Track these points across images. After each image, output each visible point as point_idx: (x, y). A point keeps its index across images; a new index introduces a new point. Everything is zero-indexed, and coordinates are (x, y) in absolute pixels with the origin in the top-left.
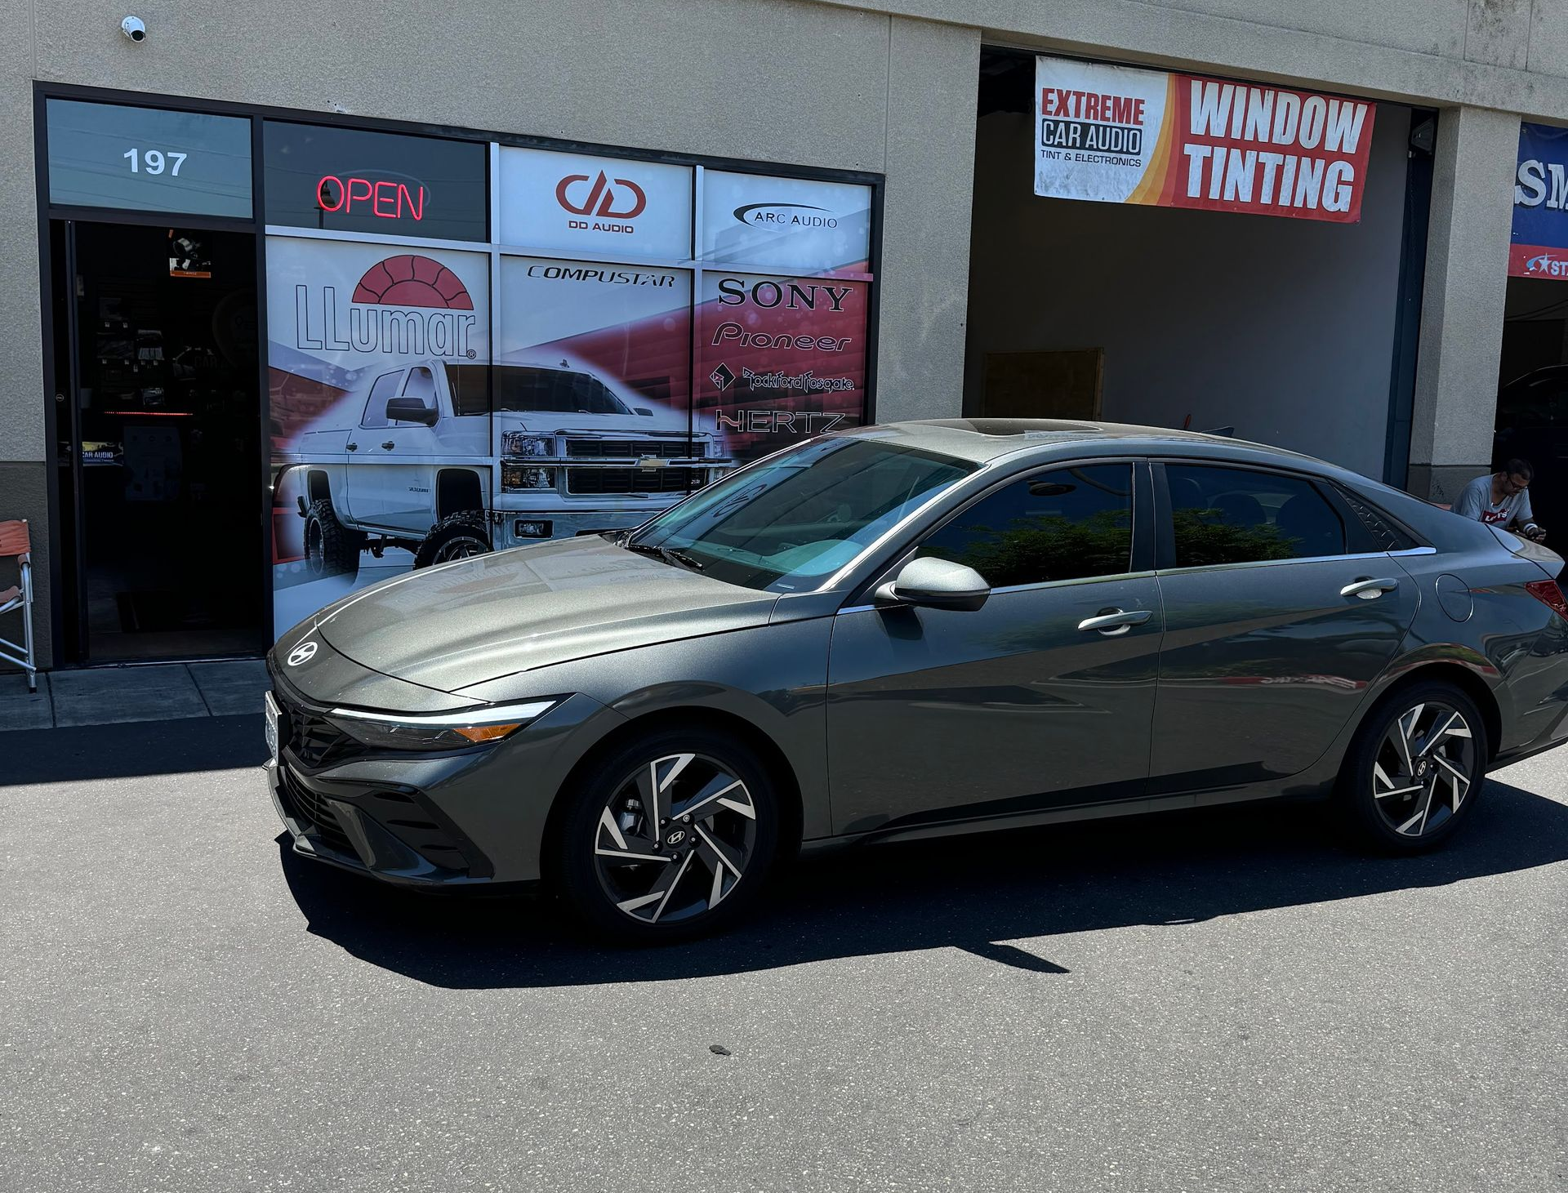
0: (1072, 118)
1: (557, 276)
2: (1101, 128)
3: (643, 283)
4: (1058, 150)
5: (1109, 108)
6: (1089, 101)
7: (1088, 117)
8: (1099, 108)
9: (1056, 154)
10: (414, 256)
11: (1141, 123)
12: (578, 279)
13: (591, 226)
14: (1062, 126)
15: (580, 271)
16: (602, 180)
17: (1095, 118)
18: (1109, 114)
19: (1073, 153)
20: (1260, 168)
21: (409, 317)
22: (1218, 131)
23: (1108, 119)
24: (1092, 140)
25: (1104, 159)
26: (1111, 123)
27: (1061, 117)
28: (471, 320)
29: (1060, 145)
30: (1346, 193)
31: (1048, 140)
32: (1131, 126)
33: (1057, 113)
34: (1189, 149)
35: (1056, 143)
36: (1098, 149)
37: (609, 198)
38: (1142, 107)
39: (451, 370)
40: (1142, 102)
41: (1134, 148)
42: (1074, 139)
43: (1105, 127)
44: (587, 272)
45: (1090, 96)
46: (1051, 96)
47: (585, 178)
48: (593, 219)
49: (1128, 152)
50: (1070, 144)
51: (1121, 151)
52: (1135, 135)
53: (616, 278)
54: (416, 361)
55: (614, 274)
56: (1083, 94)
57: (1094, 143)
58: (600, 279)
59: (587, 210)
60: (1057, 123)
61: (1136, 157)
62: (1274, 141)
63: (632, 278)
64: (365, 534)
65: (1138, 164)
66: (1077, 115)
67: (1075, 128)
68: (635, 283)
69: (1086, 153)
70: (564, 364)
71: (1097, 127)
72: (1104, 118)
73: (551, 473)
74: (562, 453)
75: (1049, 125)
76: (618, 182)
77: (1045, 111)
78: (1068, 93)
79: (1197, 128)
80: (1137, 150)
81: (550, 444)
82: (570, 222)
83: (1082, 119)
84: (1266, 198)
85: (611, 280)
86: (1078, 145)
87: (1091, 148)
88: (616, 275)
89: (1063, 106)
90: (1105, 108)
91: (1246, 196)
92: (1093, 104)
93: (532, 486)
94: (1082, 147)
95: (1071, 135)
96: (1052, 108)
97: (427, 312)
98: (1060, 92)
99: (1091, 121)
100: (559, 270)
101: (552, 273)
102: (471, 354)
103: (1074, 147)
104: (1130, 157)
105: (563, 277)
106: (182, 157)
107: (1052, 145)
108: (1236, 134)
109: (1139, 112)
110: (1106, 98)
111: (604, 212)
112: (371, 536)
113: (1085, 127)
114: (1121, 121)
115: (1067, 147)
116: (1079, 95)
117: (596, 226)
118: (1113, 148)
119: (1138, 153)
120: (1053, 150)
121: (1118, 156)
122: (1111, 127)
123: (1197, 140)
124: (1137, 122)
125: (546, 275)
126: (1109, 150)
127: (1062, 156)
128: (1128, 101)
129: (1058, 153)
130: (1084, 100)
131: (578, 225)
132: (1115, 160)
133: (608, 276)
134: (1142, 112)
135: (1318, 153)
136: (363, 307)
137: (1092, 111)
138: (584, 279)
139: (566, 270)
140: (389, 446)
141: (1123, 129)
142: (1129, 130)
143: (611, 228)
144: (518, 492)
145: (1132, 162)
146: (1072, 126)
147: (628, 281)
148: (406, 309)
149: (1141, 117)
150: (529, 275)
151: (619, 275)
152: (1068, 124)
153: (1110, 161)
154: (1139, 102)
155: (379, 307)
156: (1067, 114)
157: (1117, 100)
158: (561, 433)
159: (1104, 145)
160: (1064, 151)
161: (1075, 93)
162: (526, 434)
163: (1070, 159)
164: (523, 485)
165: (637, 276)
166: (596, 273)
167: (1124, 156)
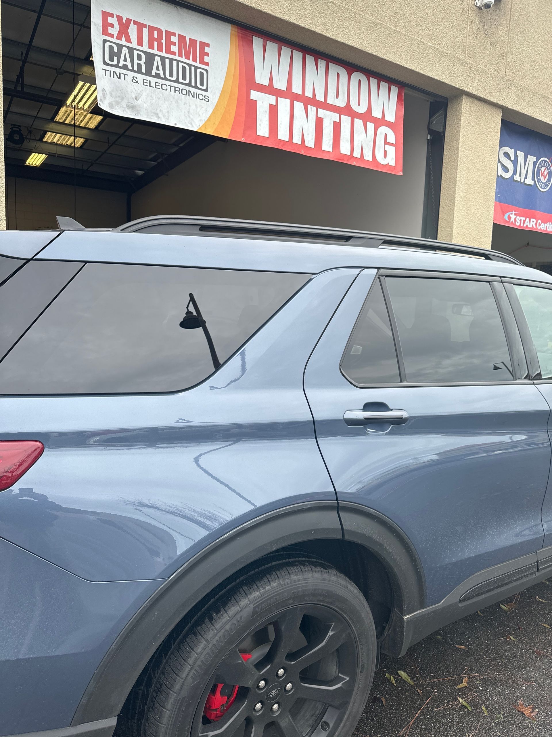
0: (134, 44)
2: (167, 61)
4: (124, 71)
5: (174, 44)
6: (151, 34)
7: (151, 47)
8: (164, 41)
9: (122, 76)
11: (207, 64)
14: (125, 50)
17: (160, 49)
18: (175, 49)
19: (140, 77)
20: (319, 122)
22: (281, 84)
23: (174, 53)
24: (158, 69)
25: (173, 89)
26: (177, 57)
27: (123, 42)
29: (125, 67)
30: (391, 151)
31: (111, 59)
32: (197, 64)
33: (119, 38)
34: (254, 95)
35: (121, 65)
36: (165, 79)
38: (207, 49)
40: (208, 45)
41: (202, 84)
42: (139, 65)
43: (171, 61)
45: (152, 29)
46: (110, 20)
49: (196, 87)
50: (136, 68)
51: (189, 84)
52: (201, 74)
56: (145, 26)
57: (161, 72)
60: (120, 47)
61: (204, 93)
62: (329, 101)
65: (207, 99)
66: (140, 42)
67: (139, 57)
69: (153, 80)
71: (163, 59)
72: (168, 51)
75: (111, 48)
77: (105, 32)
78: (129, 21)
79: (262, 78)
80: (205, 87)
83: (145, 47)
84: (327, 145)
86: (143, 70)
87: (157, 76)
89: (124, 31)
90: (170, 43)
91: (310, 142)
92: (156, 36)
94: (148, 73)
95: (136, 61)
96: (115, 31)
98: (120, 18)
99: (155, 51)
103: (139, 71)
104: (199, 92)
107: (117, 66)
108: (297, 89)
109: (204, 54)
110: (169, 34)
113: (150, 58)
114: (187, 57)
115: (133, 70)
116: (140, 26)
118: (181, 80)
119: (206, 90)
120: (118, 71)
121: (188, 88)
122: (178, 62)
123: (261, 88)
124: (202, 62)
126: (177, 81)
127: (129, 78)
128: (193, 42)
129: (125, 75)
130: (146, 32)
132: (184, 92)
134: (207, 55)
135: (367, 117)
137: (156, 43)
141: (190, 66)
142: (196, 68)
145: (201, 97)
146: (135, 53)
149: (206, 59)
152: (131, 50)
153: (180, 91)
154: (204, 45)
156: (128, 40)
157: (182, 38)
159: (171, 75)
160: (131, 74)
161: (135, 23)
163: (137, 82)
167: (193, 90)
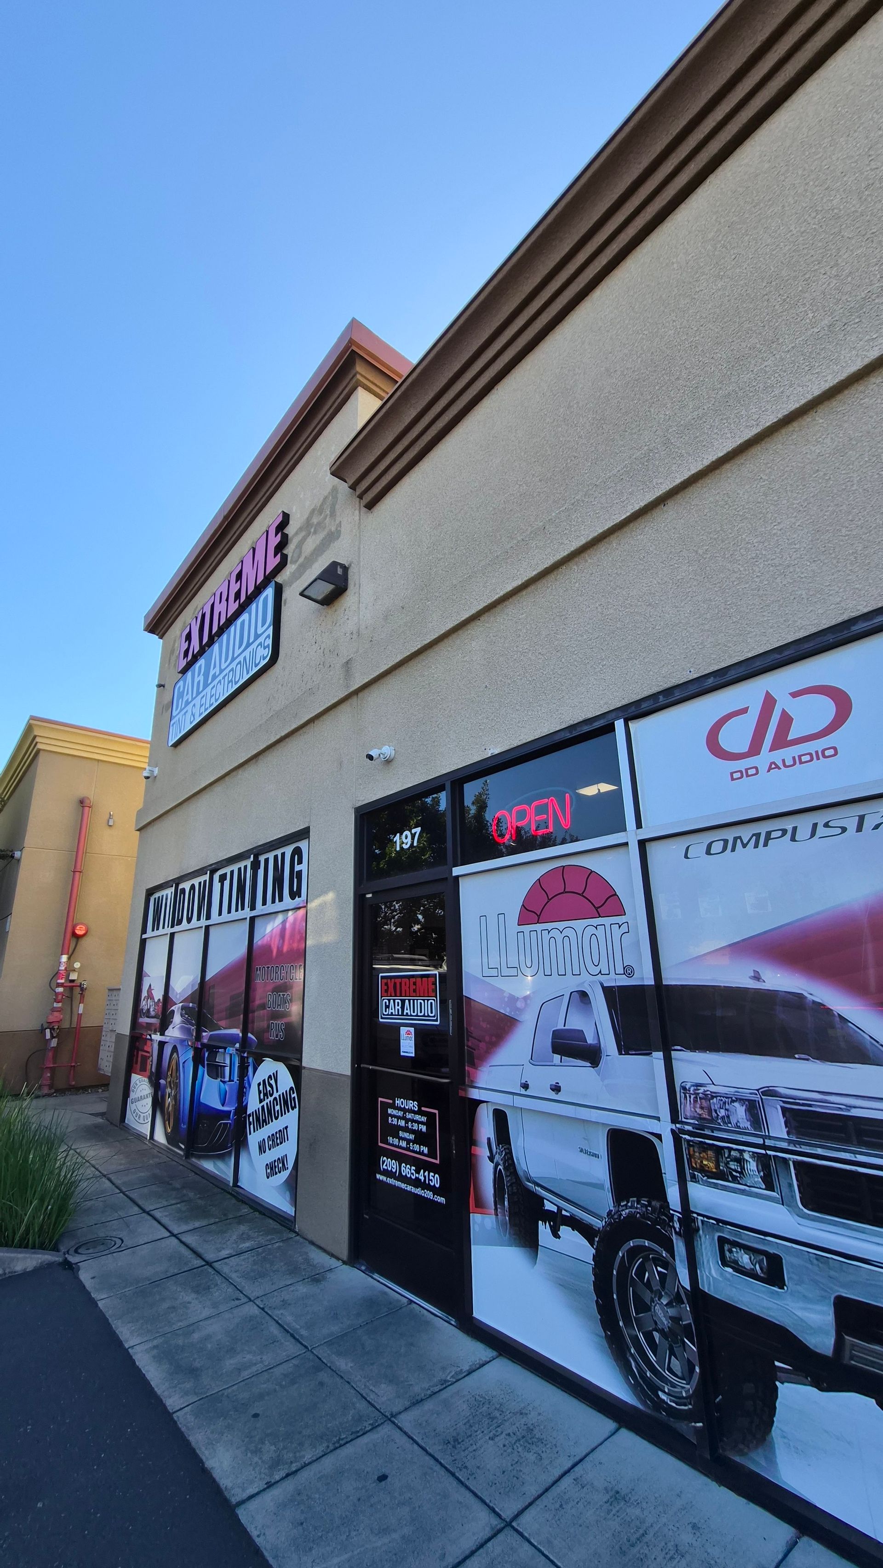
1: (725, 849)
3: (877, 827)
10: (564, 867)
12: (756, 846)
13: (763, 768)
15: (758, 835)
16: (769, 702)
21: (565, 933)
28: (624, 928)
37: (786, 720)
39: (608, 992)
44: (768, 834)
47: (744, 711)
48: (765, 756)
53: (821, 831)
54: (572, 984)
55: (815, 826)
58: (793, 839)
59: (755, 749)
63: (852, 824)
64: (541, 1199)
68: (859, 828)
70: (757, 977)
73: (764, 1162)
74: (777, 1127)
76: (794, 695)
81: (753, 1109)
82: (732, 774)
85: (813, 834)
88: (820, 827)
93: (735, 1180)
97: (579, 924)
100: (726, 842)
101: (717, 847)
102: (628, 971)
105: (733, 850)
106: (418, 830)
111: (781, 742)
112: (548, 1206)
117: (774, 766)
125: (708, 852)
131: (745, 773)
133: (804, 832)
136: (527, 928)
138: (765, 845)
139: (735, 839)
140: (556, 1089)
143: (798, 760)
144: (716, 1186)
147: (844, 830)
148: (561, 925)
150: (686, 857)
151: (826, 825)
155: (539, 927)
158: (769, 1092)
162: (713, 1088)
164: (721, 1176)
165: (862, 819)
166: (784, 832)
